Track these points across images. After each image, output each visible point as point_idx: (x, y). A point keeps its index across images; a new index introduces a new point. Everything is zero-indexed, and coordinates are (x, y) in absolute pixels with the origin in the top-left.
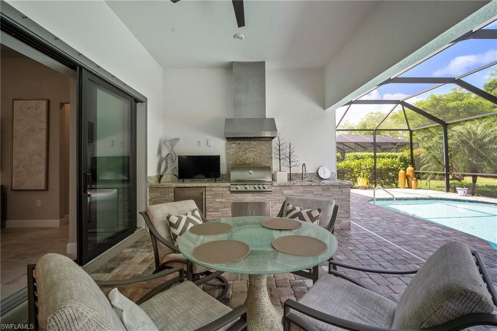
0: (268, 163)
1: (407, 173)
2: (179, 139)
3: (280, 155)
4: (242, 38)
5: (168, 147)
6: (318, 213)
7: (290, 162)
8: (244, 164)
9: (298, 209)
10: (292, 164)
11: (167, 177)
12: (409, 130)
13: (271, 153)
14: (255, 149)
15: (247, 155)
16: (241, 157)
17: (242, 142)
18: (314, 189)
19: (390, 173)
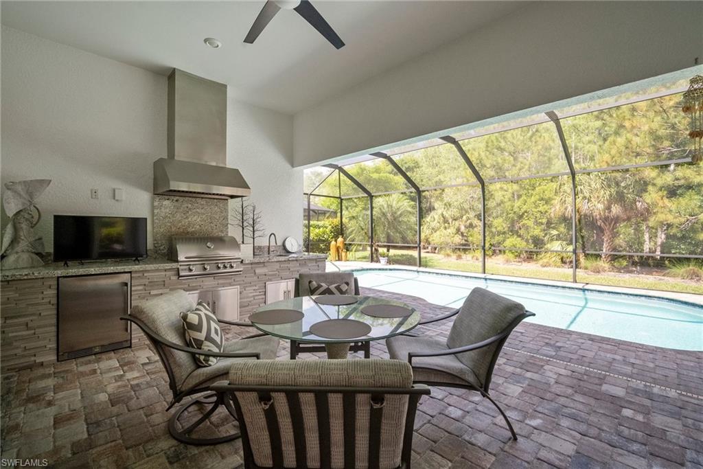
0: (222, 231)
1: (338, 245)
2: (50, 181)
3: (243, 222)
4: (218, 46)
5: (20, 195)
6: (347, 287)
7: (254, 232)
8: (183, 232)
9: (325, 286)
10: (257, 234)
11: (18, 257)
12: (340, 198)
13: (226, 218)
14: (203, 211)
15: (190, 219)
16: (180, 221)
17: (181, 199)
18: (291, 265)
19: (321, 245)
